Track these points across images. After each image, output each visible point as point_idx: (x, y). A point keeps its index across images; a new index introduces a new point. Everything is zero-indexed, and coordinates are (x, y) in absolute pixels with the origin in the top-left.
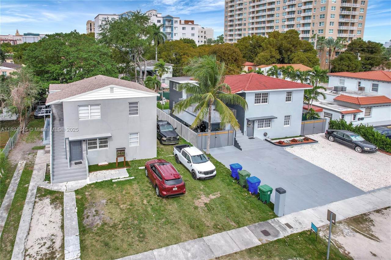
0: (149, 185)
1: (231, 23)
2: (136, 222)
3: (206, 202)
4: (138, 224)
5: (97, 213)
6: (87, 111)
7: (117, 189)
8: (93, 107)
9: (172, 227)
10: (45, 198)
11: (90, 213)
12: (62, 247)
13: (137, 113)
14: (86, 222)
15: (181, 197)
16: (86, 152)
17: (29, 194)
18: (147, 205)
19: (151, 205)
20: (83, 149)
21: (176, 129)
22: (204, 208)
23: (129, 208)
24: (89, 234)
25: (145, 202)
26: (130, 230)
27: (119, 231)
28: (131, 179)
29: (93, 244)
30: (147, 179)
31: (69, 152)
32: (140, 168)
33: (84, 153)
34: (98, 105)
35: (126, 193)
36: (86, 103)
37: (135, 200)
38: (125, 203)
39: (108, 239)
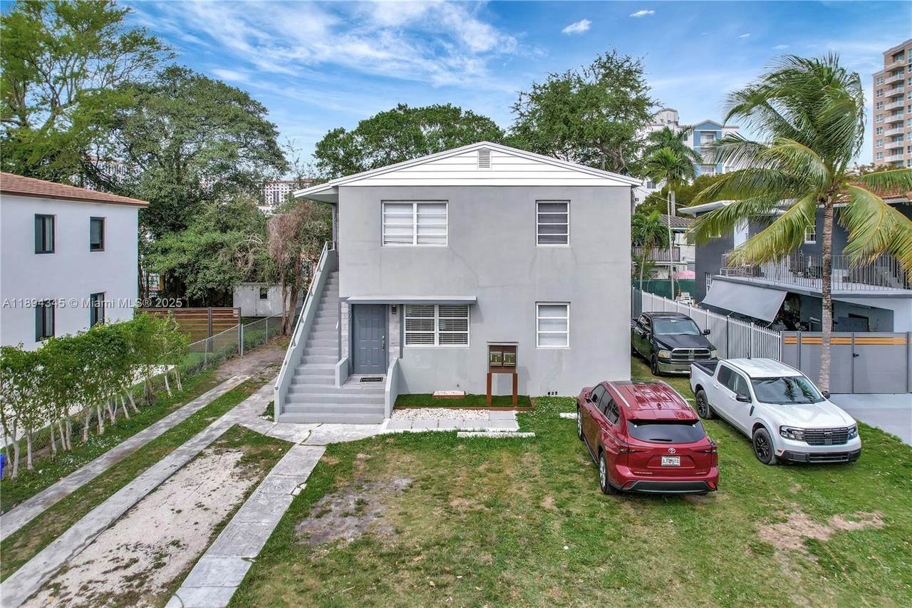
0: (580, 459)
1: (896, 144)
2: (486, 557)
3: (812, 536)
4: (489, 566)
5: (358, 510)
6: (406, 222)
7: (465, 457)
8: (425, 211)
9: (635, 600)
10: (234, 450)
11: (336, 506)
12: (174, 585)
13: (564, 240)
14: (307, 526)
15: (698, 507)
16: (398, 348)
17: (202, 435)
18: (551, 511)
19: (568, 514)
20: (390, 338)
21: (707, 332)
22: (800, 556)
23: (480, 512)
24: (291, 565)
25: (548, 502)
26: (450, 578)
27: (407, 574)
28: (521, 438)
29: (283, 597)
30: (577, 443)
31: (347, 342)
32: (563, 415)
33: (394, 350)
34: (441, 203)
35: (489, 470)
36: (406, 196)
37: (513, 490)
38: (473, 495)
39: (347, 592)
